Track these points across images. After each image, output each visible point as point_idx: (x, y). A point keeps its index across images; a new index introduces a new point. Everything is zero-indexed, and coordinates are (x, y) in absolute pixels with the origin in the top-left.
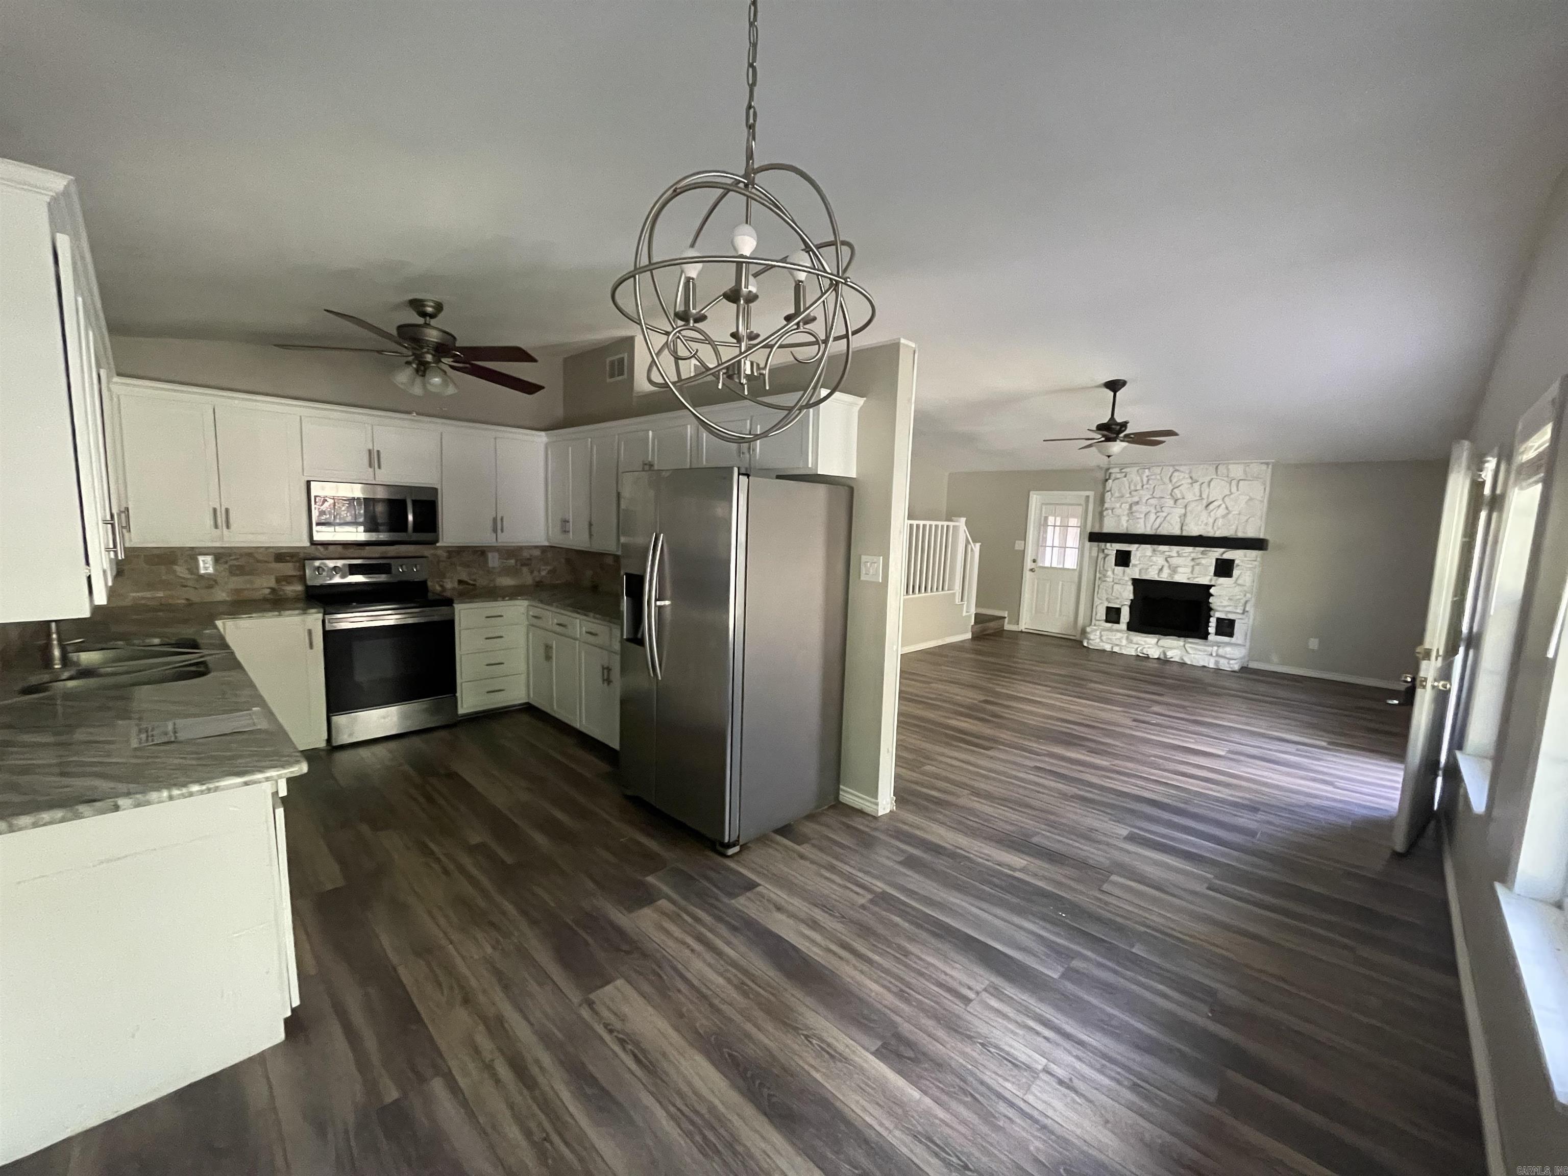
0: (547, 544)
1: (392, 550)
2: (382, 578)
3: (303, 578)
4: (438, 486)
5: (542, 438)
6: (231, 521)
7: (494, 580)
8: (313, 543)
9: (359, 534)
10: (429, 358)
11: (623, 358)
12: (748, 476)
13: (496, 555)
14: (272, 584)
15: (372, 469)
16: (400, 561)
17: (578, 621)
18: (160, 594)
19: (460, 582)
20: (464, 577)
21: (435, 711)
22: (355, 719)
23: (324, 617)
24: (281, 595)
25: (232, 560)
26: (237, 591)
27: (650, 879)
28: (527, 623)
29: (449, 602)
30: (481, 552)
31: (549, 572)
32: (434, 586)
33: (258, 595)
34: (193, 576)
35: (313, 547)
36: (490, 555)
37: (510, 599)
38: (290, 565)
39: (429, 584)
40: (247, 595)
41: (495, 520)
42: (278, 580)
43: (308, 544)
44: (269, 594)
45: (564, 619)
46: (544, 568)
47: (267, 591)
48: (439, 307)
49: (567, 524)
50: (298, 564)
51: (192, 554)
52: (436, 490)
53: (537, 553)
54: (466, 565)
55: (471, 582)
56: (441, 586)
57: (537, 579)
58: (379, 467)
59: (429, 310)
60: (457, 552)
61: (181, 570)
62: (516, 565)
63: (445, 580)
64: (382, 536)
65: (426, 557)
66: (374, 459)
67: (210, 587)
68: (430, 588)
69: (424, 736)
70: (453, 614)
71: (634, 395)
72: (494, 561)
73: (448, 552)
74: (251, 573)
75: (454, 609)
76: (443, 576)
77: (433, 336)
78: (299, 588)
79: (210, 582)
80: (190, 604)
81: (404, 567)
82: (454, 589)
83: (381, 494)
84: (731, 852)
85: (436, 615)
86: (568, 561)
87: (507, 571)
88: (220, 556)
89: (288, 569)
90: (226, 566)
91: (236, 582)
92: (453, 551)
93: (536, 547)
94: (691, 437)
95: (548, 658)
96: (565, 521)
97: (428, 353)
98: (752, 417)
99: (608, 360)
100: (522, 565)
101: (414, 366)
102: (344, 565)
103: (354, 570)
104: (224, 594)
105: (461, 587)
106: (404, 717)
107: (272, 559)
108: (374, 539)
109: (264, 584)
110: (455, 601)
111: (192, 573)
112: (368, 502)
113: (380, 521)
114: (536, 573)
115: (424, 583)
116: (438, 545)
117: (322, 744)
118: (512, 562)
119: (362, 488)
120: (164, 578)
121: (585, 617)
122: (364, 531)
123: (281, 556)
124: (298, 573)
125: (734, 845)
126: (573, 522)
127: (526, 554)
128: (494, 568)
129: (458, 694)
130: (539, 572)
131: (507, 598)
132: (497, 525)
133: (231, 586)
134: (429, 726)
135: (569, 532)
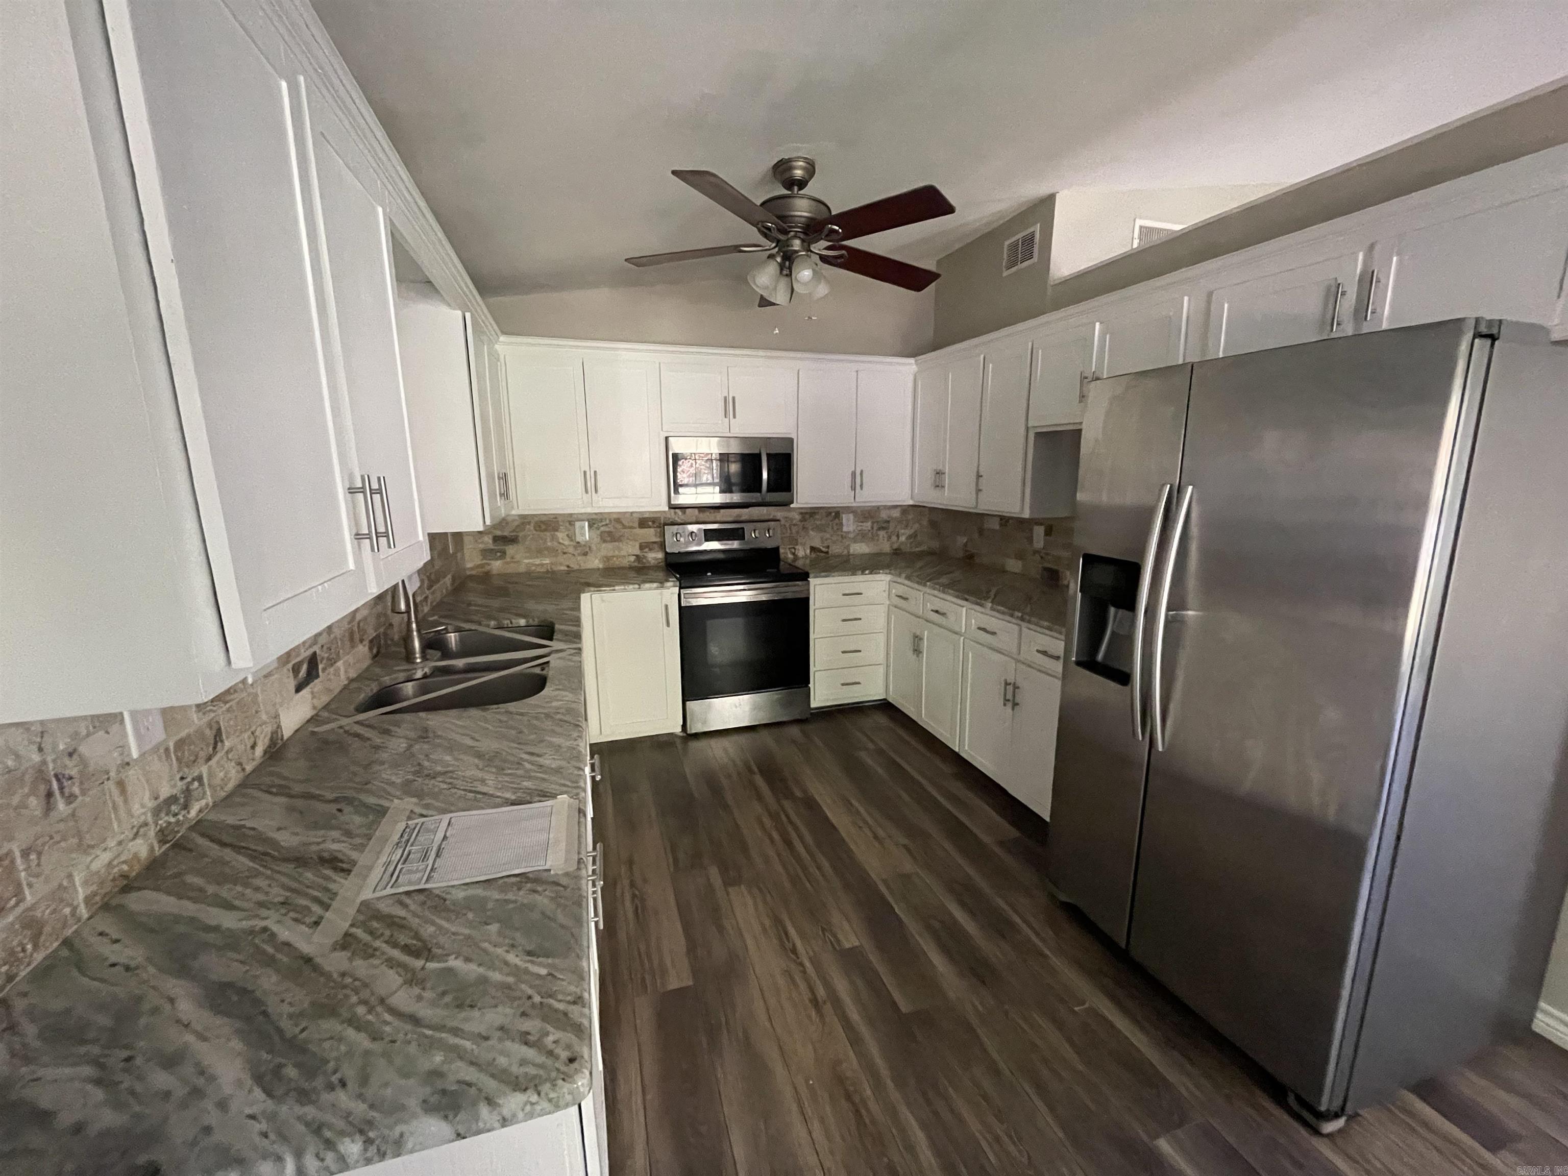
0: (911, 503)
1: (745, 513)
2: (735, 545)
3: (662, 545)
4: (794, 436)
5: (908, 367)
6: (599, 485)
7: (848, 547)
8: (673, 507)
9: (714, 496)
10: (797, 244)
11: (1032, 235)
12: (1493, 338)
13: (851, 516)
14: (637, 551)
15: (727, 420)
16: (752, 525)
17: (964, 609)
18: (547, 561)
19: (813, 549)
20: (817, 544)
21: (786, 704)
22: (709, 706)
23: (679, 591)
24: (645, 563)
25: (603, 526)
26: (607, 559)
27: (1164, 1145)
28: (888, 602)
29: (804, 576)
30: (834, 514)
31: (910, 537)
32: (786, 553)
33: (625, 562)
34: (572, 543)
35: (672, 511)
36: (844, 517)
37: (871, 573)
38: (652, 530)
39: (781, 551)
40: (617, 562)
41: (854, 474)
42: (642, 547)
43: (667, 509)
44: (634, 562)
45: (939, 604)
46: (903, 531)
47: (632, 558)
48: (811, 169)
49: (943, 476)
50: (658, 530)
51: (571, 520)
52: (791, 440)
53: (896, 514)
54: (819, 529)
55: (824, 549)
56: (794, 554)
57: (895, 546)
58: (734, 417)
59: (798, 173)
60: (810, 513)
61: (561, 535)
62: (872, 528)
63: (797, 547)
64: (736, 497)
65: (778, 520)
66: (730, 406)
67: (585, 554)
68: (782, 556)
69: (775, 731)
70: (808, 590)
71: (1051, 282)
72: (849, 524)
73: (801, 513)
74: (619, 539)
75: (809, 584)
76: (794, 542)
77: (802, 209)
78: (660, 555)
79: (585, 550)
80: (570, 571)
81: (757, 532)
82: (806, 557)
83: (735, 448)
84: (1330, 1127)
85: (790, 590)
86: (933, 524)
87: (862, 536)
88: (594, 521)
89: (650, 534)
90: (598, 532)
91: (607, 549)
92: (806, 513)
93: (896, 507)
94: (1188, 317)
95: (917, 651)
96: (939, 473)
97: (795, 237)
98: (1372, 247)
99: (1007, 243)
100: (879, 529)
101: (779, 259)
102: (699, 530)
103: (710, 535)
104: (597, 561)
105: (813, 555)
106: (755, 707)
107: (636, 525)
108: (728, 501)
109: (628, 551)
110: (811, 575)
111: (572, 540)
112: (724, 458)
113: (733, 480)
114: (894, 538)
115: (777, 549)
116: (792, 506)
117: (678, 730)
118: (869, 524)
119: (719, 442)
120: (549, 544)
121: (978, 608)
122: (720, 492)
123: (644, 522)
124: (658, 540)
125: (1337, 1116)
126: (949, 474)
127: (884, 515)
128: (848, 532)
129: (811, 685)
130: (898, 536)
131: (867, 572)
132: (856, 481)
133: (603, 553)
134: (781, 720)
135: (943, 487)
